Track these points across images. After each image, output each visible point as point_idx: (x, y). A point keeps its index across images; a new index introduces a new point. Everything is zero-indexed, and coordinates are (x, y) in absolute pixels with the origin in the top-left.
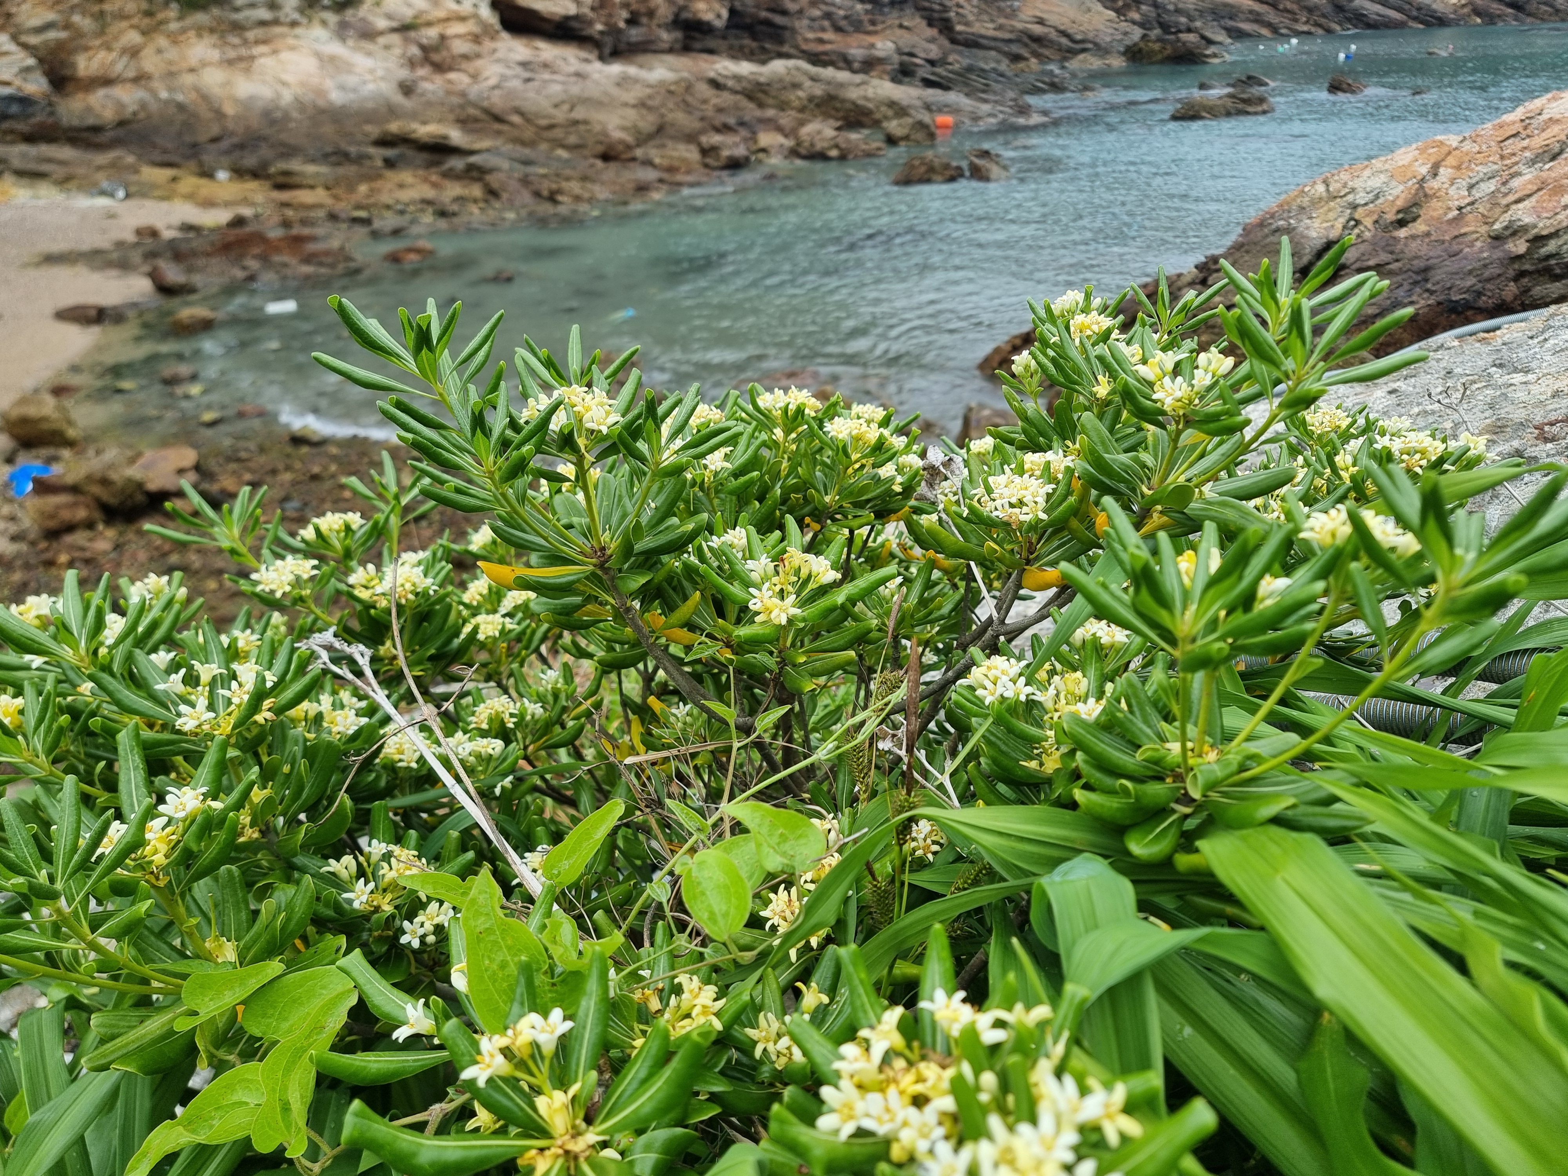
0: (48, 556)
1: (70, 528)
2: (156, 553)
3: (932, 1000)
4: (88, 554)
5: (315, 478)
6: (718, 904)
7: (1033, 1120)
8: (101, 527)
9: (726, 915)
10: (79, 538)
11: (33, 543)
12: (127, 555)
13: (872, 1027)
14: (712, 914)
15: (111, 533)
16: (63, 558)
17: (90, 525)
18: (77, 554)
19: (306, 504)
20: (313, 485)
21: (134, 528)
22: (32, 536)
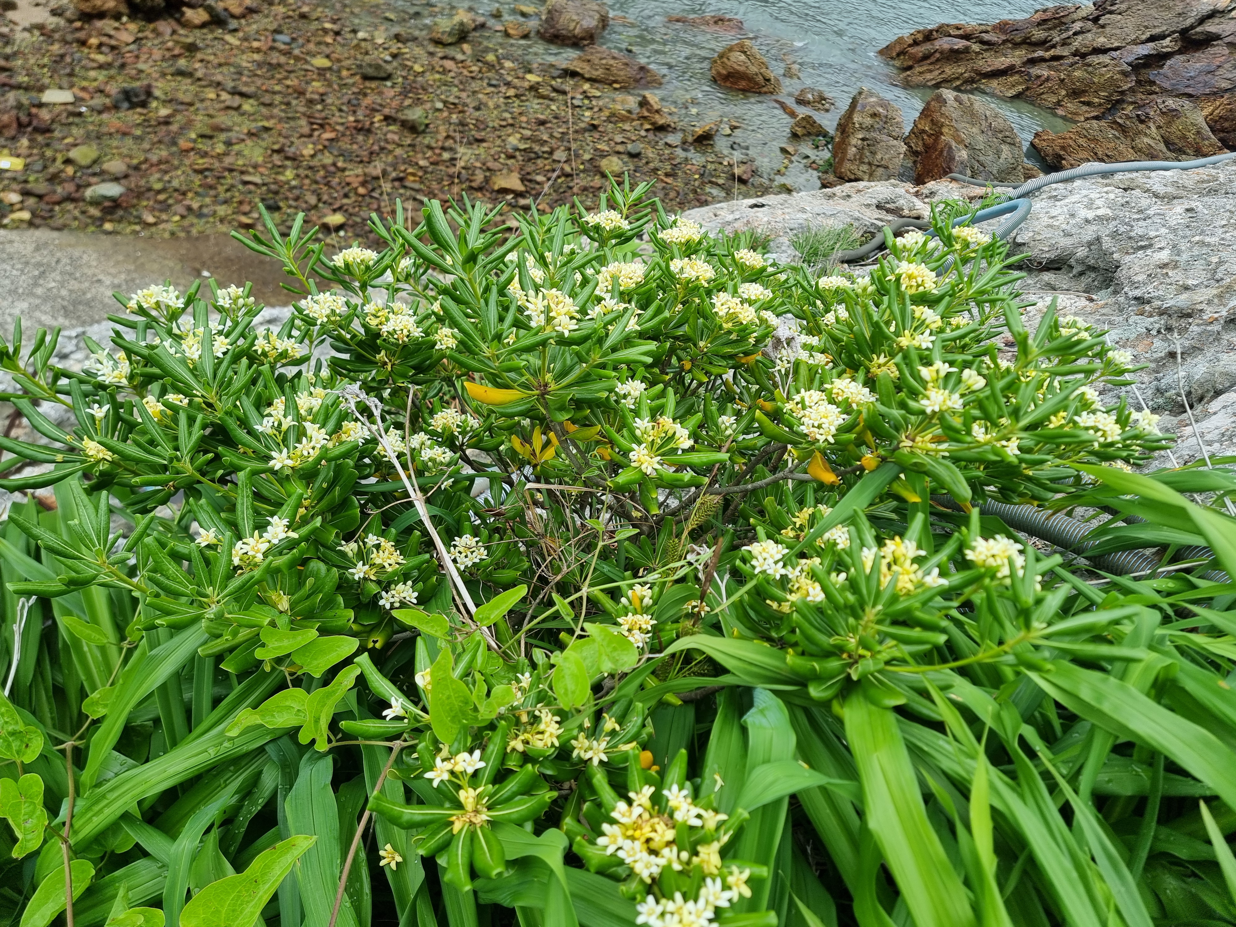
0: (81, 35)
1: (101, 15)
2: (168, 54)
3: (670, 790)
4: (113, 42)
5: (303, 16)
6: (571, 686)
7: (696, 901)
8: (125, 19)
9: (573, 692)
10: (107, 25)
11: (70, 21)
12: (145, 49)
13: (637, 793)
14: (566, 690)
15: (133, 27)
16: (94, 41)
17: (117, 17)
18: (105, 39)
19: (294, 40)
20: (301, 24)
21: (152, 26)
22: (68, 14)
